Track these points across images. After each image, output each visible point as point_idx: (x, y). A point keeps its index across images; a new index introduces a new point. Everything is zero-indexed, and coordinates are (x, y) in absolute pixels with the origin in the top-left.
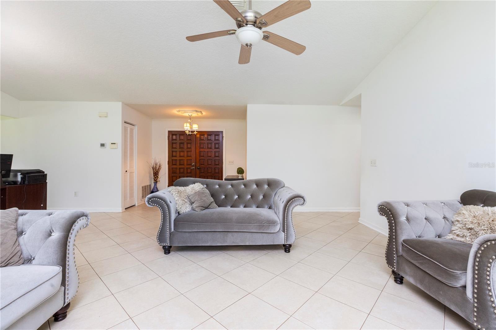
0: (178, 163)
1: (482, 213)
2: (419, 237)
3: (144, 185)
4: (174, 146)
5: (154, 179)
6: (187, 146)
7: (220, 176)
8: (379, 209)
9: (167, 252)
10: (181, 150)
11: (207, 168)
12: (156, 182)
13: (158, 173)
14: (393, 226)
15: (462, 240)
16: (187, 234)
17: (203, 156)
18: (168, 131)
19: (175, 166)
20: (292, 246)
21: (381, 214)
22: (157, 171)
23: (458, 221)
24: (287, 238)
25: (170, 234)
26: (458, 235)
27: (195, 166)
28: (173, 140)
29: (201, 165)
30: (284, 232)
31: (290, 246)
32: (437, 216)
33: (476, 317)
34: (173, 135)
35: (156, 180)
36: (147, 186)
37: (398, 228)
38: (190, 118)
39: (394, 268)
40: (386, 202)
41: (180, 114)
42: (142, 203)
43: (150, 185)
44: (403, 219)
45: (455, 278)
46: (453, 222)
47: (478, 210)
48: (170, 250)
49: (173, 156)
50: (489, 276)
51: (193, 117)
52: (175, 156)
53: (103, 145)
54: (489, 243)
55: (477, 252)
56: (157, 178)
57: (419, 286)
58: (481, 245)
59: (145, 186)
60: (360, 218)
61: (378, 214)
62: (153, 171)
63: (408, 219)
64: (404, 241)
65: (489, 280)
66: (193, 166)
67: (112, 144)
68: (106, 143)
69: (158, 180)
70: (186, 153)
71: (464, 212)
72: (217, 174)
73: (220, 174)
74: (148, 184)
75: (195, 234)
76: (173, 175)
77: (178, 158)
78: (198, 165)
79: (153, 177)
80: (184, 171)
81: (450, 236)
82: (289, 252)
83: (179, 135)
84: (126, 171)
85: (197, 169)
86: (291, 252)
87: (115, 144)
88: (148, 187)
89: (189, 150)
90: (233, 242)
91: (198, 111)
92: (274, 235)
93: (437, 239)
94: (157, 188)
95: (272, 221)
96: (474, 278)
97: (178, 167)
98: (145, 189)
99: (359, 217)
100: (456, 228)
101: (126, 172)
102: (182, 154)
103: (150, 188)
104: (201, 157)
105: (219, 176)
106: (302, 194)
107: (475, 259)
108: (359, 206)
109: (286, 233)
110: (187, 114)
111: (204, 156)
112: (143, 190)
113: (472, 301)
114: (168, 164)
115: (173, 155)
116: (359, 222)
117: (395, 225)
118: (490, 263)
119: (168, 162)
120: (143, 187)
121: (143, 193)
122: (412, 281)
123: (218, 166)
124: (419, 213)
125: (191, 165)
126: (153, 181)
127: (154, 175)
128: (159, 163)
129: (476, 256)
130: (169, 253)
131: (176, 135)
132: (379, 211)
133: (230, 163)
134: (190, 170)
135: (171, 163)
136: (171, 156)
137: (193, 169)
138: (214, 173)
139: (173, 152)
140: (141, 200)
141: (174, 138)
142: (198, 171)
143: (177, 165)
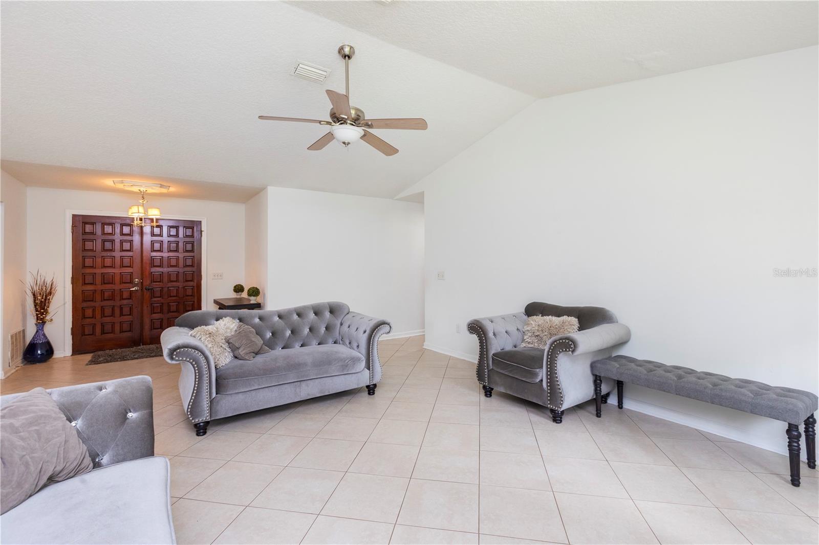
0: (98, 281)
1: (543, 322)
2: (503, 349)
4: (89, 245)
5: (38, 317)
6: (122, 247)
7: (196, 301)
8: (468, 327)
9: (202, 432)
11: (168, 287)
14: (484, 343)
15: (532, 346)
16: (240, 396)
17: (158, 265)
18: (73, 215)
19: (90, 287)
20: (377, 387)
21: (471, 332)
22: (45, 300)
23: (528, 331)
24: (372, 377)
25: (211, 402)
26: (529, 343)
27: (140, 285)
28: (85, 233)
29: (154, 282)
30: (370, 370)
31: (375, 385)
32: (512, 329)
33: (549, 400)
34: (85, 223)
35: (42, 319)
36: (19, 333)
37: (488, 344)
38: (143, 195)
39: (486, 383)
40: (475, 320)
41: (120, 186)
44: (491, 335)
45: (536, 375)
46: (524, 332)
47: (538, 320)
48: (206, 429)
49: (84, 267)
50: (556, 367)
51: (148, 193)
52: (92, 267)
54: (556, 343)
55: (549, 351)
57: (509, 392)
58: (551, 345)
59: (16, 334)
60: (425, 343)
61: (468, 333)
63: (494, 334)
64: (493, 355)
65: (556, 370)
66: (136, 285)
69: (47, 318)
70: (119, 259)
71: (532, 322)
72: (190, 297)
73: (196, 298)
74: (21, 329)
75: (254, 393)
76: (85, 304)
77: (98, 271)
78: (147, 282)
79: (35, 313)
80: (113, 296)
81: (524, 345)
82: (374, 393)
83: (100, 223)
85: (145, 290)
86: (375, 394)
88: (20, 336)
89: (126, 254)
90: (308, 394)
91: (163, 185)
92: (359, 374)
93: (514, 349)
94: (44, 334)
95: (357, 358)
96: (547, 371)
97: (99, 287)
98: (16, 339)
99: (424, 341)
100: (527, 337)
102: (108, 262)
103: (24, 337)
104: (155, 268)
105: (194, 301)
106: (388, 320)
107: (548, 357)
108: (424, 328)
109: (371, 370)
110: (136, 189)
111: (160, 266)
113: (546, 389)
114: (73, 283)
115: (86, 265)
116: (424, 347)
117: (486, 341)
118: (557, 357)
119: (73, 278)
121: (12, 350)
122: (502, 390)
123: (191, 283)
124: (501, 328)
125: (130, 283)
126: (34, 321)
127: (36, 308)
129: (548, 355)
130: (205, 433)
131: (93, 223)
132: (469, 330)
133: (216, 278)
134: (129, 293)
135: (81, 281)
136: (81, 267)
137: (137, 290)
138: (184, 297)
139: (86, 259)
140: (9, 366)
141: (87, 230)
142: (147, 294)
143: (96, 285)
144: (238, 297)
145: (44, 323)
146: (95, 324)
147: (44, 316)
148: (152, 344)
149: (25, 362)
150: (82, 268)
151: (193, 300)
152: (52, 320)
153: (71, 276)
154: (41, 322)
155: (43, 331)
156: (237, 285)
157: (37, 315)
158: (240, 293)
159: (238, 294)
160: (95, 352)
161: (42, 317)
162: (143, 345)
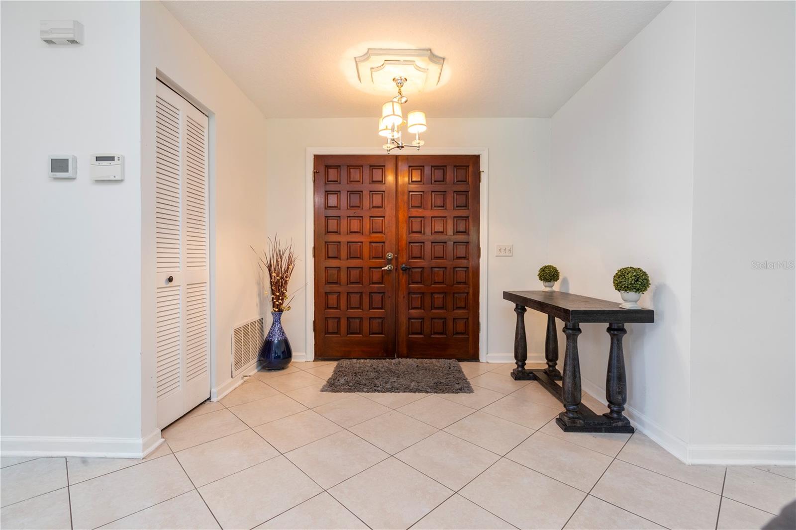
0: (344, 254)
3: (240, 323)
4: (333, 200)
5: (274, 303)
6: (371, 201)
10: (351, 212)
11: (431, 268)
12: (278, 310)
13: (286, 283)
17: (418, 230)
18: (315, 156)
19: (334, 263)
22: (282, 278)
27: (394, 262)
28: (327, 181)
29: (413, 258)
34: (328, 167)
35: (278, 306)
36: (253, 323)
38: (401, 92)
42: (236, 385)
43: (261, 321)
49: (328, 232)
52: (337, 232)
53: (59, 165)
56: (282, 300)
59: (246, 327)
62: (268, 276)
66: (389, 262)
67: (98, 159)
68: (75, 159)
69: (284, 305)
70: (368, 220)
74: (256, 317)
76: (328, 288)
77: (343, 239)
78: (404, 258)
79: (270, 297)
80: (361, 277)
83: (346, 167)
84: (170, 279)
85: (401, 271)
87: (112, 159)
89: (377, 212)
94: (281, 329)
97: (344, 263)
98: (246, 334)
101: (170, 284)
102: (355, 225)
103: (262, 329)
104: (414, 235)
105: (468, 293)
111: (421, 232)
112: (238, 341)
114: (314, 256)
115: (329, 230)
119: (314, 249)
120: (237, 332)
121: (238, 352)
123: (464, 262)
125: (382, 257)
126: (270, 308)
127: (272, 290)
128: (286, 255)
131: (338, 167)
133: (502, 254)
134: (381, 273)
135: (324, 254)
136: (324, 232)
137: (390, 270)
138: (454, 285)
139: (329, 221)
140: (232, 377)
141: (331, 178)
142: (404, 279)
143: (340, 259)
144: (548, 289)
145: (281, 311)
146: (340, 318)
147: (280, 301)
148: (410, 358)
149: (260, 368)
150: (325, 234)
151: (466, 291)
152: (289, 308)
153: (313, 246)
154: (277, 310)
155: (280, 323)
156: (546, 267)
157: (273, 299)
158: (551, 284)
159: (547, 284)
160: (340, 359)
161: (277, 303)
162: (398, 357)
